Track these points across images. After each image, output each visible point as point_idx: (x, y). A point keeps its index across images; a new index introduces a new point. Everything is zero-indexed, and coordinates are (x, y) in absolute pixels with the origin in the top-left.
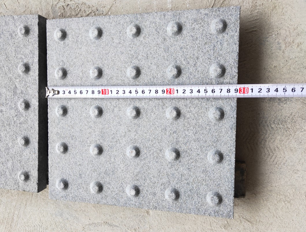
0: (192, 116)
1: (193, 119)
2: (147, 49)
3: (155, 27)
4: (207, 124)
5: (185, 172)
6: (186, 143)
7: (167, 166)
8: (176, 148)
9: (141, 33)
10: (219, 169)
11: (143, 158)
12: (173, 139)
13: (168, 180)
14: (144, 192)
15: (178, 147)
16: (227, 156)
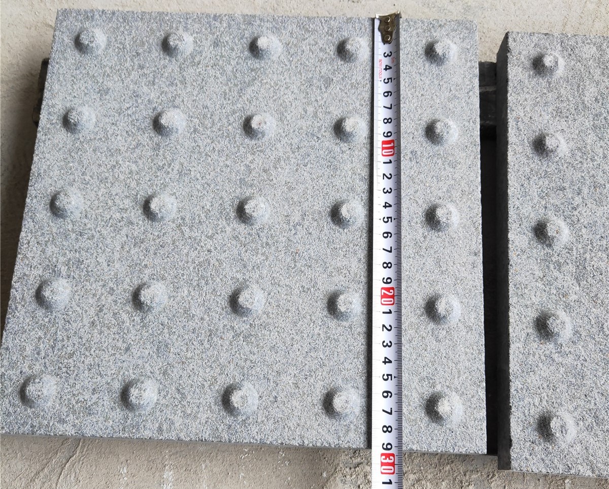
0: (117, 201)
1: (116, 195)
2: (209, 353)
3: (185, 403)
4: (89, 186)
5: (145, 89)
6: (137, 147)
7: (183, 101)
8: (160, 137)
9: (222, 392)
10: (75, 97)
11: (238, 114)
12: (166, 154)
13: (184, 73)
14: (240, 46)
15: (156, 139)
16: (54, 122)
